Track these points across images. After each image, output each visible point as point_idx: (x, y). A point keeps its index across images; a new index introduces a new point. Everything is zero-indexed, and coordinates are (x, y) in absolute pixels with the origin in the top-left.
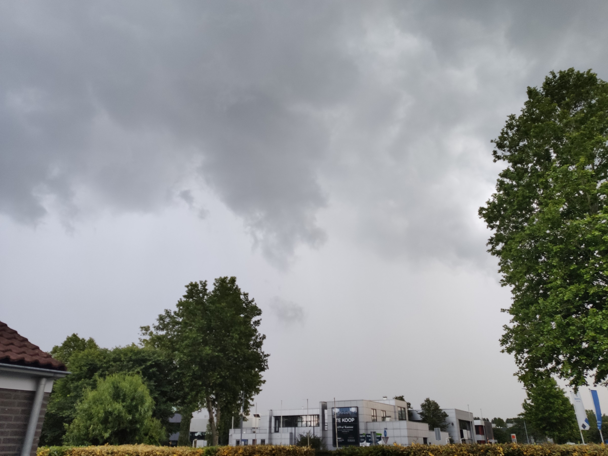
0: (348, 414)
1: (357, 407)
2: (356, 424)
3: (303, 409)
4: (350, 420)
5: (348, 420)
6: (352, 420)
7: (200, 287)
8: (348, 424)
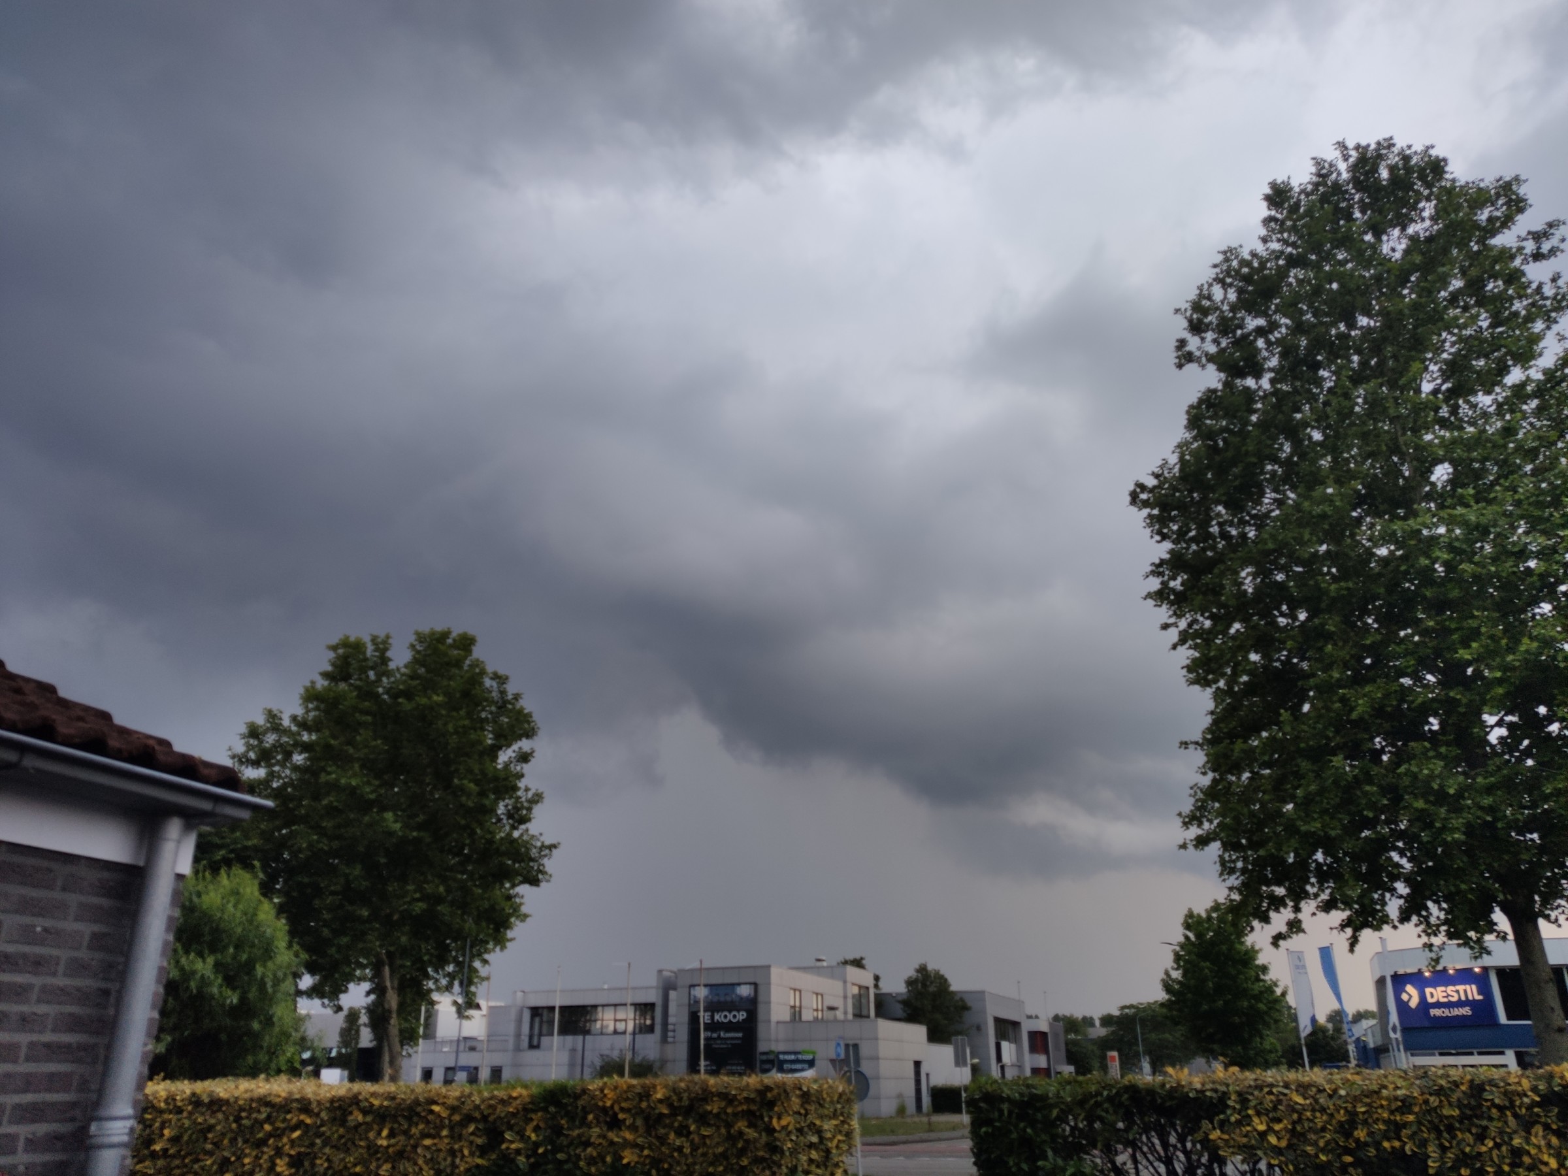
0: (732, 1002)
1: (755, 985)
2: (750, 1027)
3: (609, 989)
4: (735, 1016)
5: (730, 1017)
6: (742, 1016)
7: (370, 650)
8: (730, 1027)
